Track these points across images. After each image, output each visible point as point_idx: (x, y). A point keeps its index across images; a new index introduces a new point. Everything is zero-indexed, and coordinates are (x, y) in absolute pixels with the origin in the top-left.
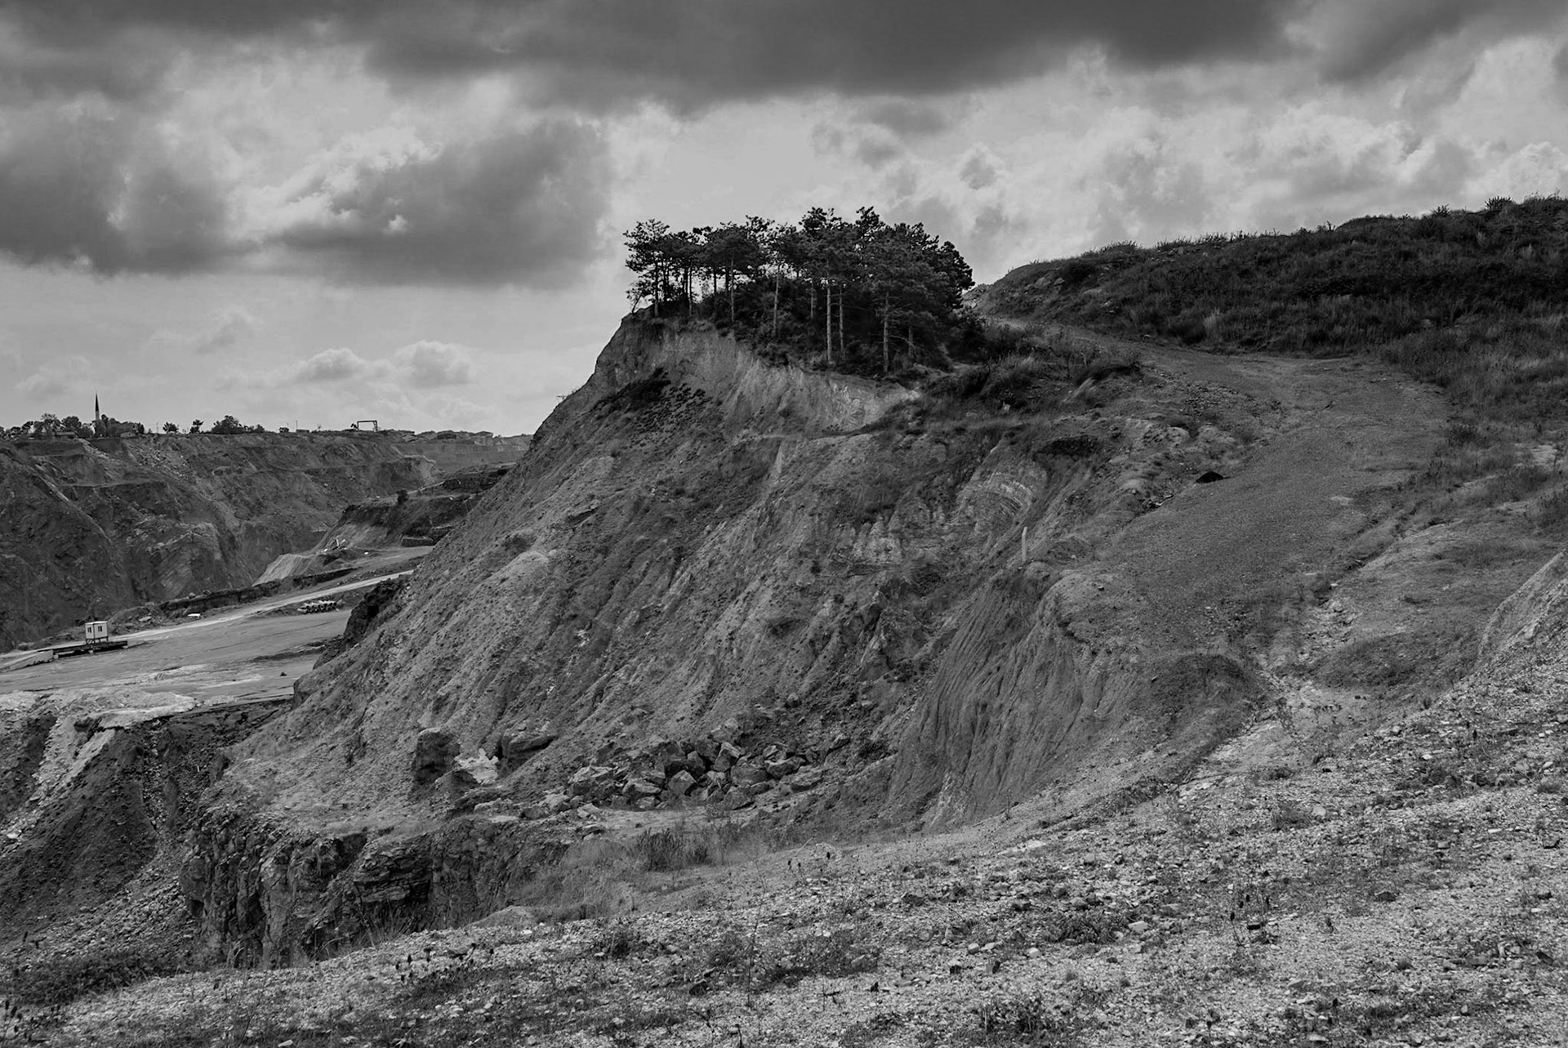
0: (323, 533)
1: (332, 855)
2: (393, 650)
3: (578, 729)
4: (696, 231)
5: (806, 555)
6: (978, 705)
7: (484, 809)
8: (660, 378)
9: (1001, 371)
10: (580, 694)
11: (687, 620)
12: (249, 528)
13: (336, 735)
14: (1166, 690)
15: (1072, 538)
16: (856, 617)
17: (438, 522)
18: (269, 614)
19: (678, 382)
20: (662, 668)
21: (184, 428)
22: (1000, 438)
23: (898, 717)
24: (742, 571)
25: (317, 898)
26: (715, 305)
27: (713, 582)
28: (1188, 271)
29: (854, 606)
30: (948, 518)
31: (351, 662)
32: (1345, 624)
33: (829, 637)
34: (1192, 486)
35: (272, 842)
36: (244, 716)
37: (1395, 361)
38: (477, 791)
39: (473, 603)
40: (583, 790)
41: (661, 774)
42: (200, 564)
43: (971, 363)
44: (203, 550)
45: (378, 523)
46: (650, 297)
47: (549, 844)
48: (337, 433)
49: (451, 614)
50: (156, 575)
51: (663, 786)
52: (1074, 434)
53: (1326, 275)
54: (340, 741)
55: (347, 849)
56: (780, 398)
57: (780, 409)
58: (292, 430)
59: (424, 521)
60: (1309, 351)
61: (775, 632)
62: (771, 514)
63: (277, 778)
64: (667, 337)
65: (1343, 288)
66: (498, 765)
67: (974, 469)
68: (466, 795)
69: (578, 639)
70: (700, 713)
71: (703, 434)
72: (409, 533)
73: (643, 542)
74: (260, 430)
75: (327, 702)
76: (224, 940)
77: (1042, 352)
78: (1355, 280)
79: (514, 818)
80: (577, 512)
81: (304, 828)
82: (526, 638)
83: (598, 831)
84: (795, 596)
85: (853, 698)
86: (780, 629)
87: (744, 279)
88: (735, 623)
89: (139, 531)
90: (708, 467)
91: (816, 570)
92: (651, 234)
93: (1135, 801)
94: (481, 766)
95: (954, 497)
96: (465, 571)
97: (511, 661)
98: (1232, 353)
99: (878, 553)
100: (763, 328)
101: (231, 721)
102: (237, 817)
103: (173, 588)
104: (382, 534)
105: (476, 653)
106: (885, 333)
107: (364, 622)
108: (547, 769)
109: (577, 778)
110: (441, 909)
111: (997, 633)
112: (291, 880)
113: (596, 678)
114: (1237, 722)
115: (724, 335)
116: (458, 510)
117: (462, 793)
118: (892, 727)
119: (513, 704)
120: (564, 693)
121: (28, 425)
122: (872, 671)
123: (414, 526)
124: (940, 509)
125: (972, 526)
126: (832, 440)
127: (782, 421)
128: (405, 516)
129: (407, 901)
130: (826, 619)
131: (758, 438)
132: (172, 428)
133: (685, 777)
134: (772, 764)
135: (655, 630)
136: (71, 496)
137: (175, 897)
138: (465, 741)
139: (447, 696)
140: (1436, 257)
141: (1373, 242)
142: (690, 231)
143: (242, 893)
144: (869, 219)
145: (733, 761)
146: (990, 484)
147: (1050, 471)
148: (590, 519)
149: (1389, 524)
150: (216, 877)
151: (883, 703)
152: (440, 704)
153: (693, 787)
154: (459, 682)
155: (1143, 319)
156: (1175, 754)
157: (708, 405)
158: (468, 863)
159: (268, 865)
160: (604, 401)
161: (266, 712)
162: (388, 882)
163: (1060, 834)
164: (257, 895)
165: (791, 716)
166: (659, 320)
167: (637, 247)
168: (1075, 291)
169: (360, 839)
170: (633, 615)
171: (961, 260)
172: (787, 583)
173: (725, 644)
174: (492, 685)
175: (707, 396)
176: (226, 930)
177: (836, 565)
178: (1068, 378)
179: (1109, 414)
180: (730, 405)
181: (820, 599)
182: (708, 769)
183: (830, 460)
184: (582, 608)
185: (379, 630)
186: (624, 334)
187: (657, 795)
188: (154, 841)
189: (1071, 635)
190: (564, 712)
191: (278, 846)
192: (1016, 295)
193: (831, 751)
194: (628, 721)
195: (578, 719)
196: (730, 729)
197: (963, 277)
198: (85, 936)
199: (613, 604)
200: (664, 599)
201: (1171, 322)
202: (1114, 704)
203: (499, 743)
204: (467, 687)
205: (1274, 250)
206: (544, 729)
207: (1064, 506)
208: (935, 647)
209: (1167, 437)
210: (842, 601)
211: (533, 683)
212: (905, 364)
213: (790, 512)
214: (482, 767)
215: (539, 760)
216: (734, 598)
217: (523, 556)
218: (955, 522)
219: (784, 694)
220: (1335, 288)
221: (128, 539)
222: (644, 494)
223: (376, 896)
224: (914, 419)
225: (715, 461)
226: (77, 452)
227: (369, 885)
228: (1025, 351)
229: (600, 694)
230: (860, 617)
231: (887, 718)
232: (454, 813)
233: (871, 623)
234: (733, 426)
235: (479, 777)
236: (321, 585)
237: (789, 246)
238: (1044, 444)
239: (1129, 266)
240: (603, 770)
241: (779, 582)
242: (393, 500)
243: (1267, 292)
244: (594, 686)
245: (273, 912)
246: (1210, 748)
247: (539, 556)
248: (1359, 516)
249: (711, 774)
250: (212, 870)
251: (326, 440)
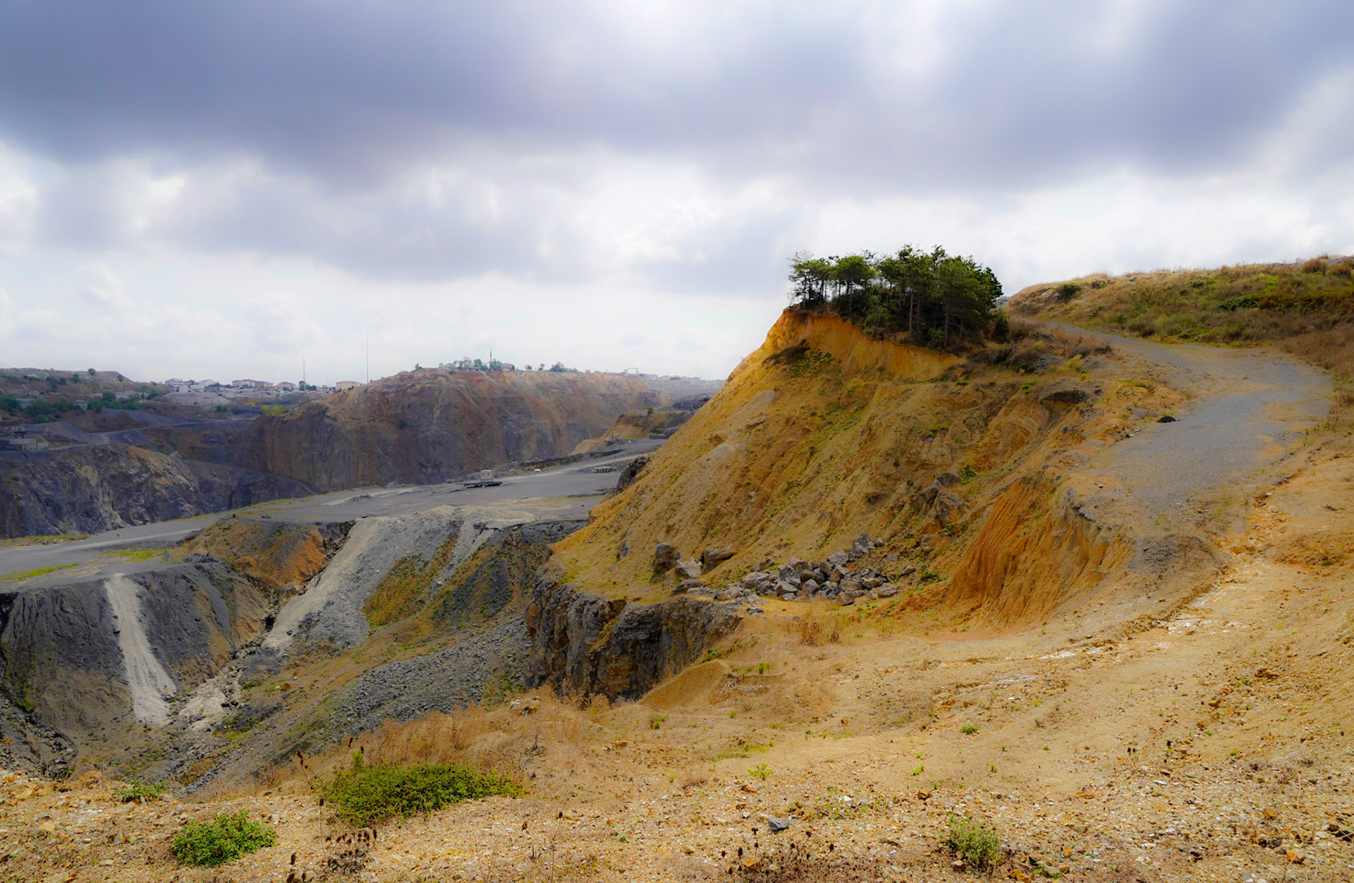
0: (606, 429)
1: (607, 609)
2: (644, 496)
3: (750, 549)
4: (831, 258)
5: (890, 455)
6: (1009, 556)
7: (692, 592)
8: (804, 346)
9: (1021, 348)
10: (750, 529)
11: (816, 490)
12: (568, 424)
13: (611, 542)
14: (1155, 557)
15: (1076, 453)
16: (921, 495)
17: (668, 427)
18: (577, 472)
19: (815, 349)
20: (799, 517)
21: (535, 368)
22: (1018, 389)
23: (947, 558)
24: (850, 463)
25: (597, 634)
26: (840, 302)
27: (832, 469)
28: (1144, 290)
29: (920, 488)
30: (982, 438)
31: (621, 502)
32: (1281, 521)
33: (903, 506)
34: (1154, 425)
35: (574, 600)
36: (562, 527)
37: (1290, 352)
38: (689, 581)
39: (690, 472)
40: (750, 585)
41: (798, 581)
42: (542, 442)
43: (999, 343)
44: (543, 435)
45: (636, 425)
46: (801, 297)
47: (731, 617)
48: (616, 374)
49: (677, 477)
50: (518, 447)
51: (799, 587)
52: (1069, 388)
53: (1241, 295)
54: (613, 546)
55: (616, 607)
56: (877, 360)
57: (877, 366)
58: (592, 371)
59: (662, 425)
60: (1227, 343)
61: (869, 500)
62: (870, 430)
63: (578, 564)
64: (810, 321)
65: (1253, 303)
66: (702, 567)
67: (1000, 408)
68: (682, 583)
69: (750, 497)
70: (821, 546)
71: (829, 380)
72: (654, 431)
73: (791, 442)
74: (575, 371)
75: (607, 523)
76: (547, 652)
77: (1045, 337)
78: (1262, 298)
79: (710, 599)
80: (752, 423)
81: (591, 594)
82: (720, 495)
83: (760, 611)
84: (884, 480)
85: (918, 544)
86: (873, 500)
87: (859, 287)
88: (845, 494)
89: (510, 423)
90: (832, 400)
91: (896, 465)
92: (803, 260)
93: (1137, 631)
94: (691, 565)
95: (986, 425)
96: (686, 453)
97: (711, 507)
98: (1173, 343)
99: (936, 457)
100: (869, 317)
101: (555, 529)
102: (556, 584)
103: (527, 455)
104: (638, 431)
105: (691, 501)
106: (947, 321)
107: (628, 479)
108: (730, 571)
109: (747, 578)
110: (666, 647)
111: (1023, 512)
112: (584, 622)
113: (760, 521)
114: (1208, 582)
115: (845, 320)
116: (681, 420)
117: (680, 581)
118: (943, 564)
119: (711, 532)
120: (740, 528)
121: (455, 362)
122: (930, 529)
123: (657, 427)
124: (977, 431)
125: (998, 443)
126: (909, 386)
127: (878, 373)
128: (652, 422)
129: (647, 641)
130: (902, 495)
131: (863, 384)
132: (529, 368)
133: (812, 582)
134: (866, 580)
135: (796, 495)
136: (476, 402)
137: (522, 623)
138: (683, 551)
139: (674, 525)
140: (1317, 286)
141: (1274, 274)
142: (827, 258)
143: (557, 626)
144: (939, 253)
145: (842, 576)
146: (1012, 417)
147: (1051, 411)
148: (760, 427)
149: (1303, 456)
150: (544, 616)
151: (937, 548)
152: (669, 529)
153: (817, 590)
154: (681, 518)
155: (1112, 320)
156: (1164, 601)
157: (833, 363)
158: (683, 621)
159: (572, 613)
160: (771, 358)
161: (573, 526)
162: (637, 628)
163: (1084, 648)
164: (565, 629)
165: (878, 552)
166: (806, 311)
167: (795, 267)
168: (1066, 302)
169: (622, 603)
170: (784, 486)
171: (995, 279)
172: (879, 472)
173: (839, 506)
174: (699, 520)
175: (832, 357)
176: (548, 646)
177: (909, 462)
178: (1063, 354)
179: (1091, 376)
180: (846, 364)
181: (898, 482)
182: (826, 580)
183: (908, 398)
184: (753, 478)
185: (637, 484)
186: (784, 319)
187: (795, 593)
188: (512, 592)
189: (1082, 515)
190: (740, 539)
191: (577, 603)
192: (1027, 303)
193: (902, 575)
194: (779, 547)
195: (749, 544)
196: (841, 557)
197: (996, 288)
198: (475, 639)
199: (772, 477)
200: (802, 477)
201: (1130, 323)
202: (1114, 563)
203: (703, 554)
204: (685, 520)
205: (1205, 278)
206: (729, 549)
207: (1060, 433)
208: (972, 516)
209: (1133, 394)
210: (912, 485)
211: (722, 522)
212: (958, 341)
213: (881, 429)
214: (693, 567)
215: (726, 566)
216: (844, 479)
217: (720, 446)
218: (986, 440)
219: (873, 539)
220: (1246, 303)
221: (505, 427)
222: (793, 413)
223: (631, 636)
224: (962, 376)
225: (836, 396)
226: (479, 378)
227: (627, 630)
228: (1036, 337)
229: (762, 530)
230: (923, 495)
231: (939, 559)
232: (676, 592)
233: (930, 499)
234: (848, 375)
235: (690, 573)
236: (604, 458)
237: (888, 269)
238: (1048, 394)
239: (1103, 286)
240: (763, 575)
241: (874, 471)
242: (645, 413)
243: (1199, 305)
244: (759, 525)
245: (574, 639)
246: (1187, 600)
247: (730, 446)
248: (1280, 451)
249: (828, 583)
250: (542, 612)
251: (610, 378)
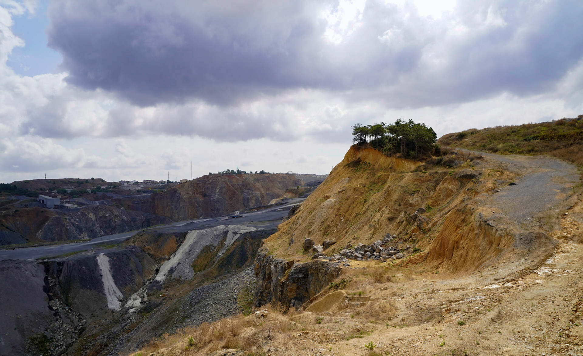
0: (281, 195)
1: (286, 265)
2: (299, 220)
3: (342, 240)
4: (368, 126)
5: (397, 201)
6: (455, 242)
7: (320, 258)
8: (359, 160)
9: (446, 158)
10: (342, 232)
11: (367, 216)
12: (266, 193)
13: (287, 238)
14: (525, 242)
15: (479, 199)
16: (410, 217)
17: (305, 193)
18: (271, 211)
19: (364, 161)
20: (361, 227)
21: (254, 172)
22: (447, 174)
23: (423, 242)
24: (381, 205)
25: (283, 275)
26: (372, 142)
27: (373, 207)
28: (493, 134)
29: (410, 214)
30: (434, 194)
31: (290, 223)
32: (575, 225)
33: (403, 222)
34: (507, 187)
35: (273, 262)
36: (266, 233)
37: (555, 156)
38: (318, 253)
39: (317, 210)
40: (344, 255)
41: (363, 253)
42: (257, 200)
43: (437, 156)
44: (257, 198)
45: (293, 193)
46: (357, 141)
47: (337, 268)
48: (284, 174)
49: (312, 213)
50: (248, 202)
51: (363, 255)
52: (468, 173)
53: (532, 135)
54: (288, 240)
55: (290, 264)
56: (389, 164)
57: (389, 167)
58: (275, 173)
59: (303, 192)
60: (528, 154)
61: (389, 220)
62: (388, 192)
63: (274, 247)
64: (361, 150)
65: (537, 138)
66: (323, 248)
67: (440, 182)
68: (316, 254)
69: (341, 220)
70: (371, 238)
71: (370, 173)
72: (300, 195)
73: (356, 198)
74: (269, 173)
75: (285, 231)
76: (263, 282)
77: (456, 154)
78: (540, 136)
79: (328, 261)
80: (340, 190)
81: (280, 259)
82: (329, 219)
83: (349, 265)
84: (395, 212)
85: (411, 237)
86: (391, 219)
87: (380, 137)
88: (379, 217)
89: (245, 193)
90: (371, 181)
91: (400, 205)
92: (358, 126)
93: (525, 275)
94: (319, 247)
95: (435, 188)
96: (315, 203)
97: (326, 224)
98: (506, 154)
99: (416, 202)
100: (385, 148)
101: (263, 233)
102: (266, 255)
103: (251, 205)
104: (294, 195)
105: (318, 222)
106: (416, 149)
107: (292, 214)
108: (335, 249)
109: (342, 252)
110: (311, 280)
111: (459, 223)
112: (277, 270)
113: (345, 229)
114: (551, 252)
115: (375, 150)
116: (310, 190)
117: (315, 253)
118: (422, 245)
119: (326, 234)
120: (338, 232)
121: (224, 171)
122: (415, 231)
123: (301, 193)
124: (432, 191)
125: (440, 196)
126: (403, 174)
127: (390, 170)
128: (299, 191)
129: (303, 277)
130: (402, 217)
131: (384, 174)
132: (252, 172)
133: (368, 253)
134: (390, 252)
135: (359, 218)
136: (232, 186)
137: (252, 270)
138: (315, 241)
139: (311, 231)
140: (562, 131)
141: (544, 127)
143: (267, 272)
144: (411, 122)
145: (380, 250)
146: (445, 185)
147: (461, 183)
148: (344, 192)
149: (575, 197)
150: (261, 268)
151: (419, 238)
152: (310, 233)
153: (371, 256)
154: (314, 228)
155: (480, 146)
156: (534, 261)
157: (371, 166)
158: (317, 270)
159: (272, 266)
160: (346, 165)
161: (270, 232)
162: (299, 273)
163: (502, 283)
164: (270, 273)
165: (394, 240)
166: (359, 147)
167: (355, 129)
168: (461, 140)
169: (292, 263)
170: (354, 215)
171: (434, 132)
172: (392, 208)
173: (377, 222)
174: (321, 229)
175: (371, 164)
176: (264, 280)
177: (405, 204)
178: (463, 160)
179: (476, 168)
180: (377, 166)
181: (401, 212)
182: (374, 252)
183: (403, 179)
184: (342, 212)
185: (296, 215)
186: (351, 150)
187: (362, 257)
188: (248, 257)
189: (489, 224)
190: (338, 236)
191: (275, 263)
192: (445, 141)
193: (405, 249)
194: (354, 239)
195: (341, 238)
196: (379, 243)
197: (435, 135)
198: (234, 276)
199: (349, 212)
200: (361, 211)
201: (488, 147)
202: (506, 244)
203: (323, 242)
204: (316, 229)
205: (516, 129)
206: (334, 240)
207: (466, 191)
208: (432, 225)
209: (495, 174)
210: (406, 213)
211: (331, 229)
212: (421, 156)
213: (393, 191)
214: (319, 248)
215: (333, 247)
216: (379, 211)
217: (328, 200)
218: (435, 194)
219: (392, 235)
220: (535, 138)
221: (243, 195)
222: (356, 186)
223: (296, 276)
224: (423, 169)
225: (373, 179)
226: (233, 177)
227: (295, 273)
228: (452, 153)
229: (347, 232)
230: (411, 217)
231: (420, 242)
232: (313, 258)
233: (415, 219)
234: (378, 171)
235: (319, 250)
236: (281, 205)
237: (391, 129)
238: (460, 176)
239: (475, 134)
240: (348, 251)
241: (390, 208)
242: (296, 188)
243: (515, 139)
244: (345, 231)
245: (274, 277)
246: (544, 260)
247: (332, 200)
248: (564, 195)
250: (261, 267)
251: (282, 175)
